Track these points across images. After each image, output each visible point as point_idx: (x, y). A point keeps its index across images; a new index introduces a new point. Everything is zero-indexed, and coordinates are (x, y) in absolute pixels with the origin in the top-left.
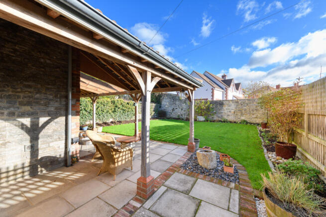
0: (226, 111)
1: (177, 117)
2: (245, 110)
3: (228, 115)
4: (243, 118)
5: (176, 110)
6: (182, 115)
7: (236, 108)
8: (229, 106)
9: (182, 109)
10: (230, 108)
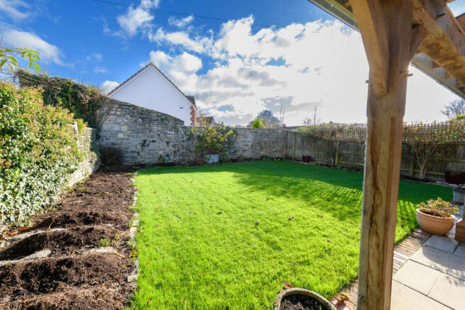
0: (241, 145)
1: (155, 160)
2: (265, 142)
3: (244, 151)
4: (262, 153)
5: (152, 146)
6: (168, 156)
7: (254, 140)
8: (245, 138)
9: (168, 143)
10: (248, 139)
